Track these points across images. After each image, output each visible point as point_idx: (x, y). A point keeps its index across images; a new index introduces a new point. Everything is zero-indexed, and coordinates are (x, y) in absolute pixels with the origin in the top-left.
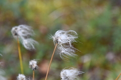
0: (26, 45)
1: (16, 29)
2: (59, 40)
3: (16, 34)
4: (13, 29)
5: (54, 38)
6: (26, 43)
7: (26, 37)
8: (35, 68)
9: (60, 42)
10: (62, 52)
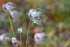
0: (12, 15)
1: (5, 5)
2: (32, 15)
3: (5, 9)
4: (4, 5)
5: (29, 14)
6: (12, 14)
7: (12, 10)
8: (22, 33)
9: (33, 17)
10: (34, 22)
